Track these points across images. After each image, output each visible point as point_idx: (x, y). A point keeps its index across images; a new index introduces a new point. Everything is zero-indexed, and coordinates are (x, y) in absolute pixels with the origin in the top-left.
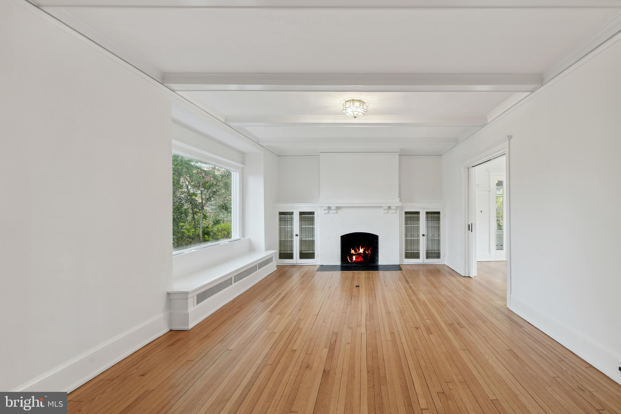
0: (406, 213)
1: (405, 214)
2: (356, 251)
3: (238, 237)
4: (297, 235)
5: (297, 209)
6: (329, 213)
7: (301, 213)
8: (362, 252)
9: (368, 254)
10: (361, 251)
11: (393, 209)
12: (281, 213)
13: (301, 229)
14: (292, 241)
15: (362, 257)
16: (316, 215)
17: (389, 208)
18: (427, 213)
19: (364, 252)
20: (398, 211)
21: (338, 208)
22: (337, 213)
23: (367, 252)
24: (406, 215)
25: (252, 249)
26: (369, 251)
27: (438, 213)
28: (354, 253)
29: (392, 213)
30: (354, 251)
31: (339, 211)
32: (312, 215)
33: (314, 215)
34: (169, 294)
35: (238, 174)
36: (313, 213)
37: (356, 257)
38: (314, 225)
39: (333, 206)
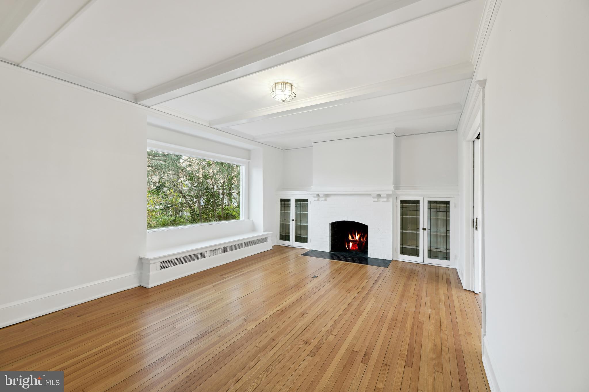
0: (402, 202)
1: (400, 203)
2: (353, 238)
3: (243, 219)
4: (293, 220)
5: (293, 196)
6: (318, 200)
7: (297, 200)
8: (358, 240)
9: (363, 242)
10: (357, 238)
11: (383, 198)
12: (282, 200)
13: (296, 214)
14: (289, 225)
15: (358, 245)
16: (309, 202)
17: (379, 195)
18: (430, 202)
19: (360, 239)
20: (391, 199)
21: (327, 196)
22: (326, 200)
23: (362, 240)
24: (402, 204)
25: (254, 229)
26: (364, 239)
27: (448, 203)
28: (351, 240)
29: (383, 202)
30: (351, 237)
31: (328, 199)
32: (305, 202)
33: (307, 202)
34: (140, 259)
35: (244, 167)
36: (306, 200)
37: (352, 244)
38: (307, 211)
39: (321, 194)
